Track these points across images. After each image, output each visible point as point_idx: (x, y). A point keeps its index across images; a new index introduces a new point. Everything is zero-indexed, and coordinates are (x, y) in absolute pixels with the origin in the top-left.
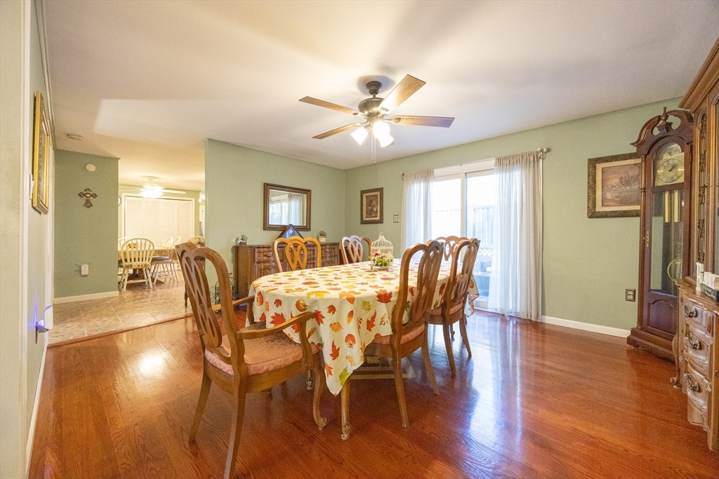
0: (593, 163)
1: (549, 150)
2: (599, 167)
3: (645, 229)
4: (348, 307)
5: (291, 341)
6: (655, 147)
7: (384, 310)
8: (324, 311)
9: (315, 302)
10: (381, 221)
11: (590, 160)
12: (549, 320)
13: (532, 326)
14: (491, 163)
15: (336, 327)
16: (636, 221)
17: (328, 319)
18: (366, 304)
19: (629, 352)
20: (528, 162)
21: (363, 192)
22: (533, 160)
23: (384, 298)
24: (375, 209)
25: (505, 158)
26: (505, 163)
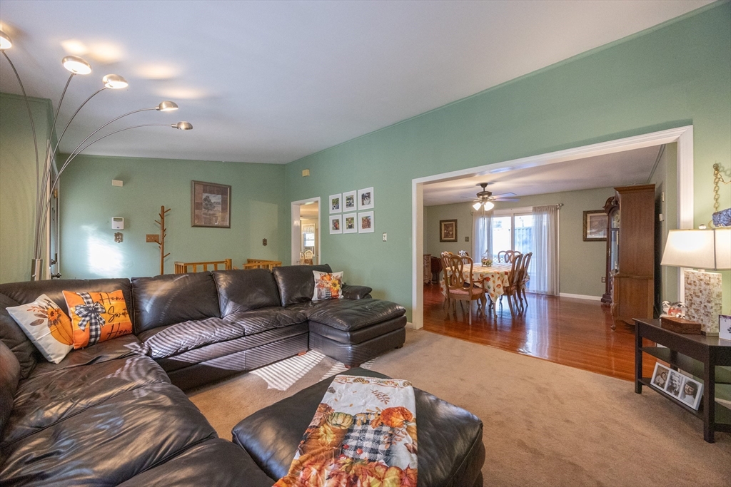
0: (586, 213)
1: (563, 205)
2: (589, 215)
3: (609, 247)
4: (498, 276)
5: (478, 287)
6: (613, 210)
7: (506, 277)
8: (490, 277)
9: (487, 274)
10: (456, 241)
11: (584, 212)
12: (562, 295)
13: (552, 297)
14: (531, 209)
15: (494, 282)
16: (605, 243)
17: (492, 279)
18: (502, 275)
19: (602, 306)
20: (551, 211)
21: (441, 222)
22: (553, 210)
23: (506, 273)
24: (451, 233)
25: (538, 207)
26: (538, 210)
